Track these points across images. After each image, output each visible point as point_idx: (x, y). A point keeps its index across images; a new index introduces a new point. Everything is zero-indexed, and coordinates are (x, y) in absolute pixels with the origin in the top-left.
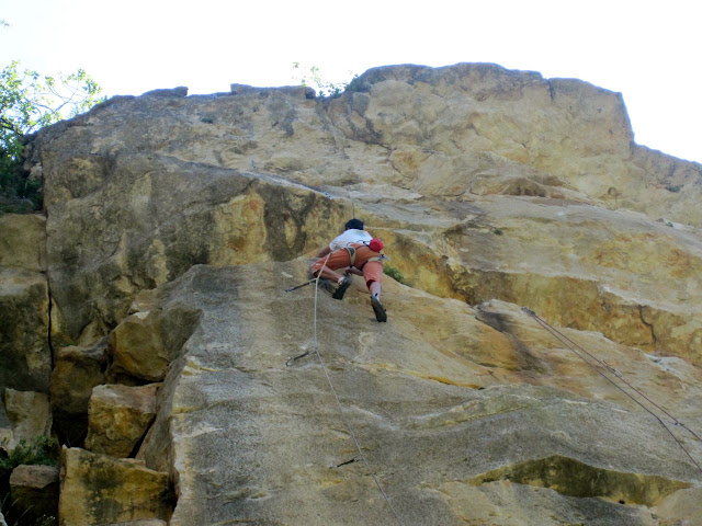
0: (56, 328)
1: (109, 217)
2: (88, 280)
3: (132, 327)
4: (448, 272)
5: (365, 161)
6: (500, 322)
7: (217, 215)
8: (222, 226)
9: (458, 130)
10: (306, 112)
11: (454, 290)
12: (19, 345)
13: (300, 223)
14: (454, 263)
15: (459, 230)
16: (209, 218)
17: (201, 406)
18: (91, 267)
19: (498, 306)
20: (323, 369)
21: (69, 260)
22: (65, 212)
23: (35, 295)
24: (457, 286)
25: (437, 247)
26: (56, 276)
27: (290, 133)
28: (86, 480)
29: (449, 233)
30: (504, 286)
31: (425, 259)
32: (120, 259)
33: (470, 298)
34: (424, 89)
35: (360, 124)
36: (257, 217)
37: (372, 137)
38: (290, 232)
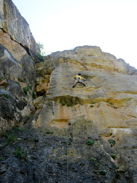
0: (45, 72)
1: (50, 61)
2: (48, 67)
3: (49, 70)
4: (81, 63)
5: (76, 55)
6: (85, 67)
7: (59, 60)
8: (59, 61)
9: (84, 52)
10: (70, 52)
11: (82, 65)
12: (42, 74)
13: (67, 60)
14: (81, 62)
15: (82, 59)
16: (58, 60)
17: (53, 74)
18: (48, 66)
19: (86, 66)
20: (65, 71)
21: (46, 66)
22: (46, 61)
23: (43, 69)
24: (82, 64)
25: (80, 61)
26: (45, 67)
27: (68, 54)
28: (42, 81)
29: (81, 60)
30: (86, 64)
31: (79, 62)
32: (51, 65)
33: (83, 65)
34: (81, 48)
35: (75, 52)
36: (63, 60)
37: (76, 53)
38: (66, 61)
